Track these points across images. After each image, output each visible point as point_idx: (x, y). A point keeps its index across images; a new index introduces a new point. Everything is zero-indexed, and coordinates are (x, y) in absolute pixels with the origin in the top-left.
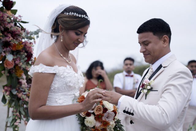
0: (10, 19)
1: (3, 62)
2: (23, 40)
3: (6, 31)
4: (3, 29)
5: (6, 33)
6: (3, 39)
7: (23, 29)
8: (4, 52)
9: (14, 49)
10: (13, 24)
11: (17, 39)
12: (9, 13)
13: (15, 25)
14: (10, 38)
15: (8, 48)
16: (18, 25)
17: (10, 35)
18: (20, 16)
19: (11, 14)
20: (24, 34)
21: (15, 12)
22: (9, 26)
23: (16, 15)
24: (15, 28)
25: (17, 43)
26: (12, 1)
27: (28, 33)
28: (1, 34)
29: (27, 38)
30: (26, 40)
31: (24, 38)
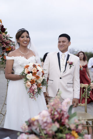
0: (4, 36)
1: (3, 57)
2: (11, 46)
3: (3, 42)
4: (1, 41)
5: (3, 43)
6: (2, 46)
7: (10, 41)
8: (3, 52)
9: (7, 50)
10: (6, 39)
11: (8, 46)
12: (4, 34)
13: (7, 39)
14: (5, 46)
15: (5, 50)
16: (8, 39)
17: (5, 44)
18: (9, 35)
19: (5, 34)
20: (11, 43)
21: (6, 33)
22: (4, 40)
23: (7, 35)
24: (6, 41)
25: (8, 47)
26: (4, 28)
27: (13, 42)
28: (1, 44)
29: (13, 45)
30: (12, 45)
31: (11, 45)
